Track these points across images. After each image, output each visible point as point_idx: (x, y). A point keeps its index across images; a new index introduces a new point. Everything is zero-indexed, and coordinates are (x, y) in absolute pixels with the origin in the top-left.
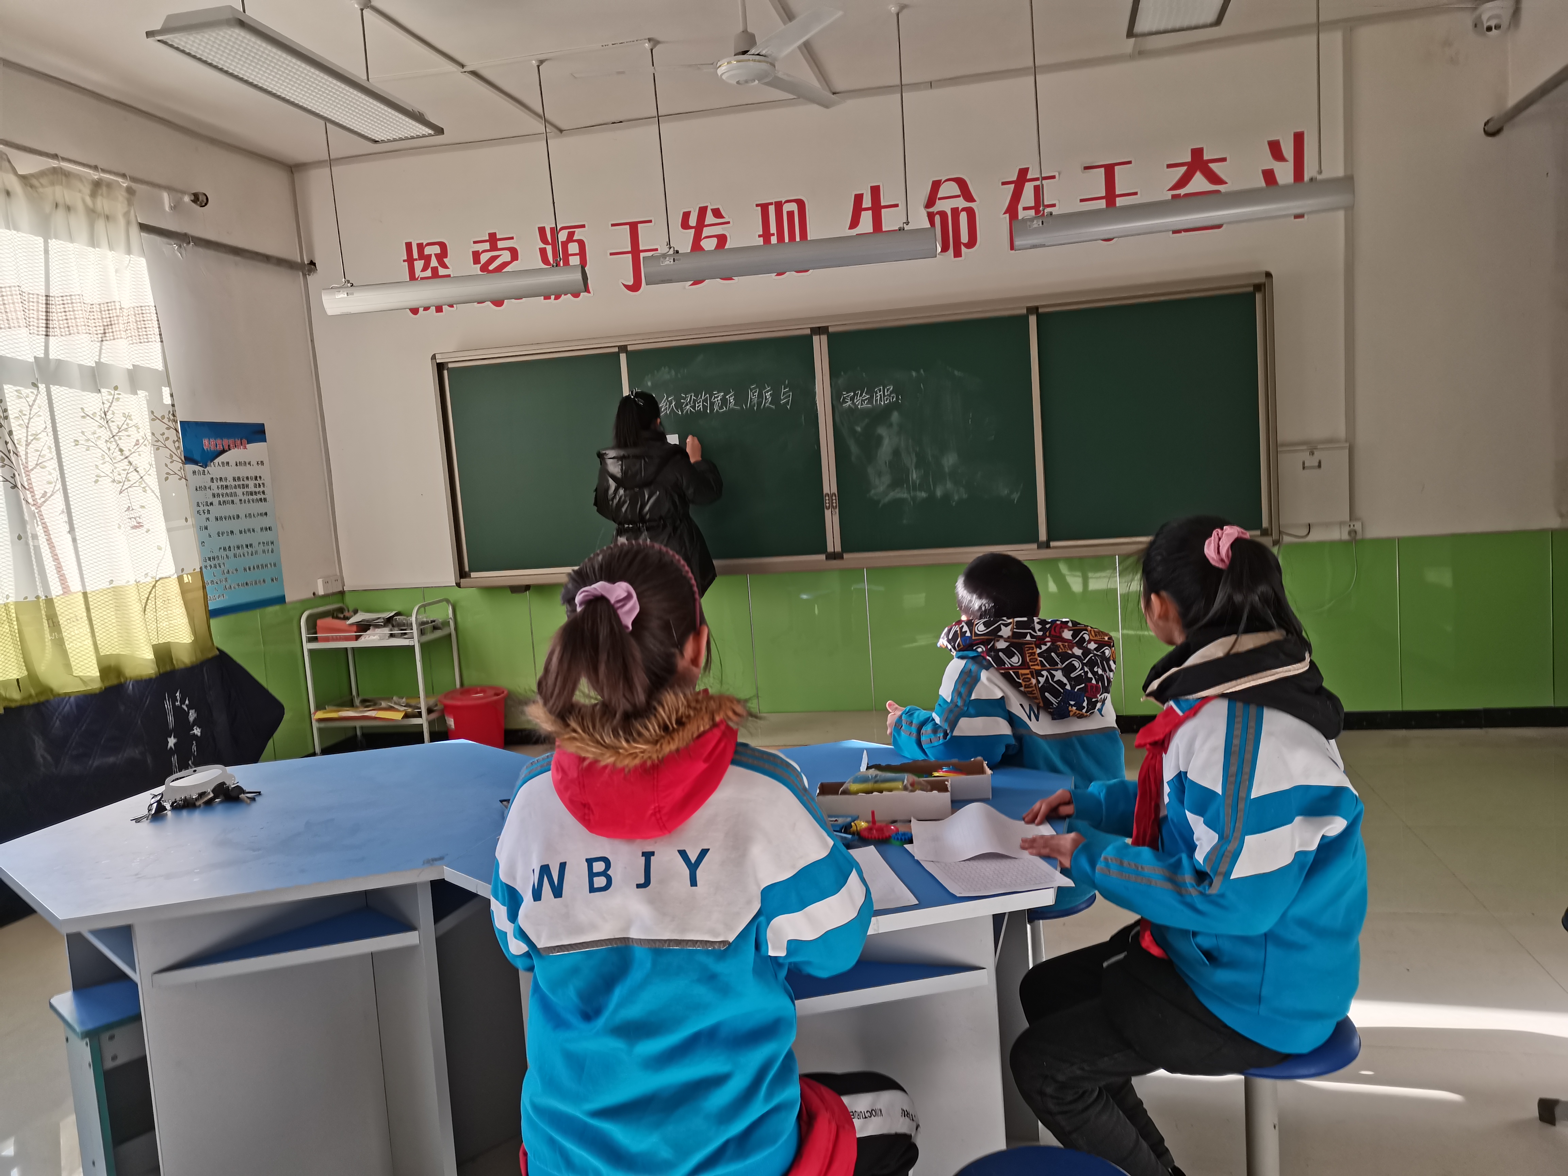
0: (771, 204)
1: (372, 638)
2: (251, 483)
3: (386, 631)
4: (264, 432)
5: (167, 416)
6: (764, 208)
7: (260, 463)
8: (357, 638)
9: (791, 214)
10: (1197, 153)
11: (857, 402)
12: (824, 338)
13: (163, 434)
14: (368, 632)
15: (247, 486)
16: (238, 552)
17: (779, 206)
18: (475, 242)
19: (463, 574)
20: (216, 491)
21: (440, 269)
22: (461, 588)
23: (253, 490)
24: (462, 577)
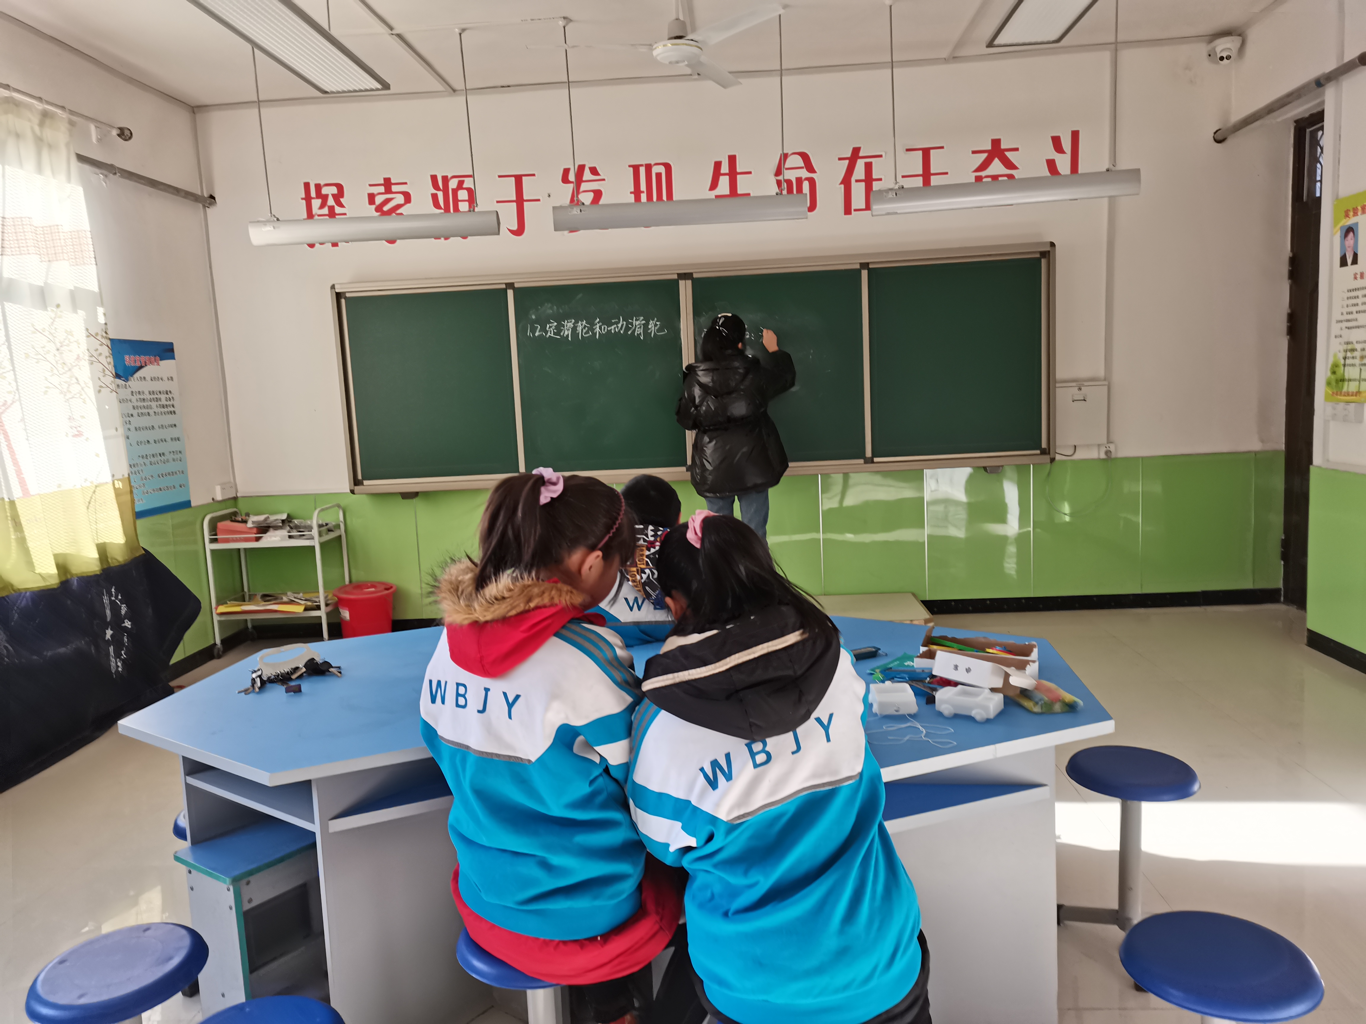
0: (642, 165)
2: (163, 397)
3: (284, 533)
4: (172, 350)
5: (100, 333)
6: (636, 168)
7: (170, 378)
9: (659, 175)
10: (996, 143)
12: (689, 283)
13: (96, 350)
15: (160, 399)
16: (153, 460)
17: (649, 168)
18: (370, 185)
19: (357, 482)
20: (136, 404)
21: (336, 207)
22: (354, 494)
23: (165, 403)
24: (355, 484)
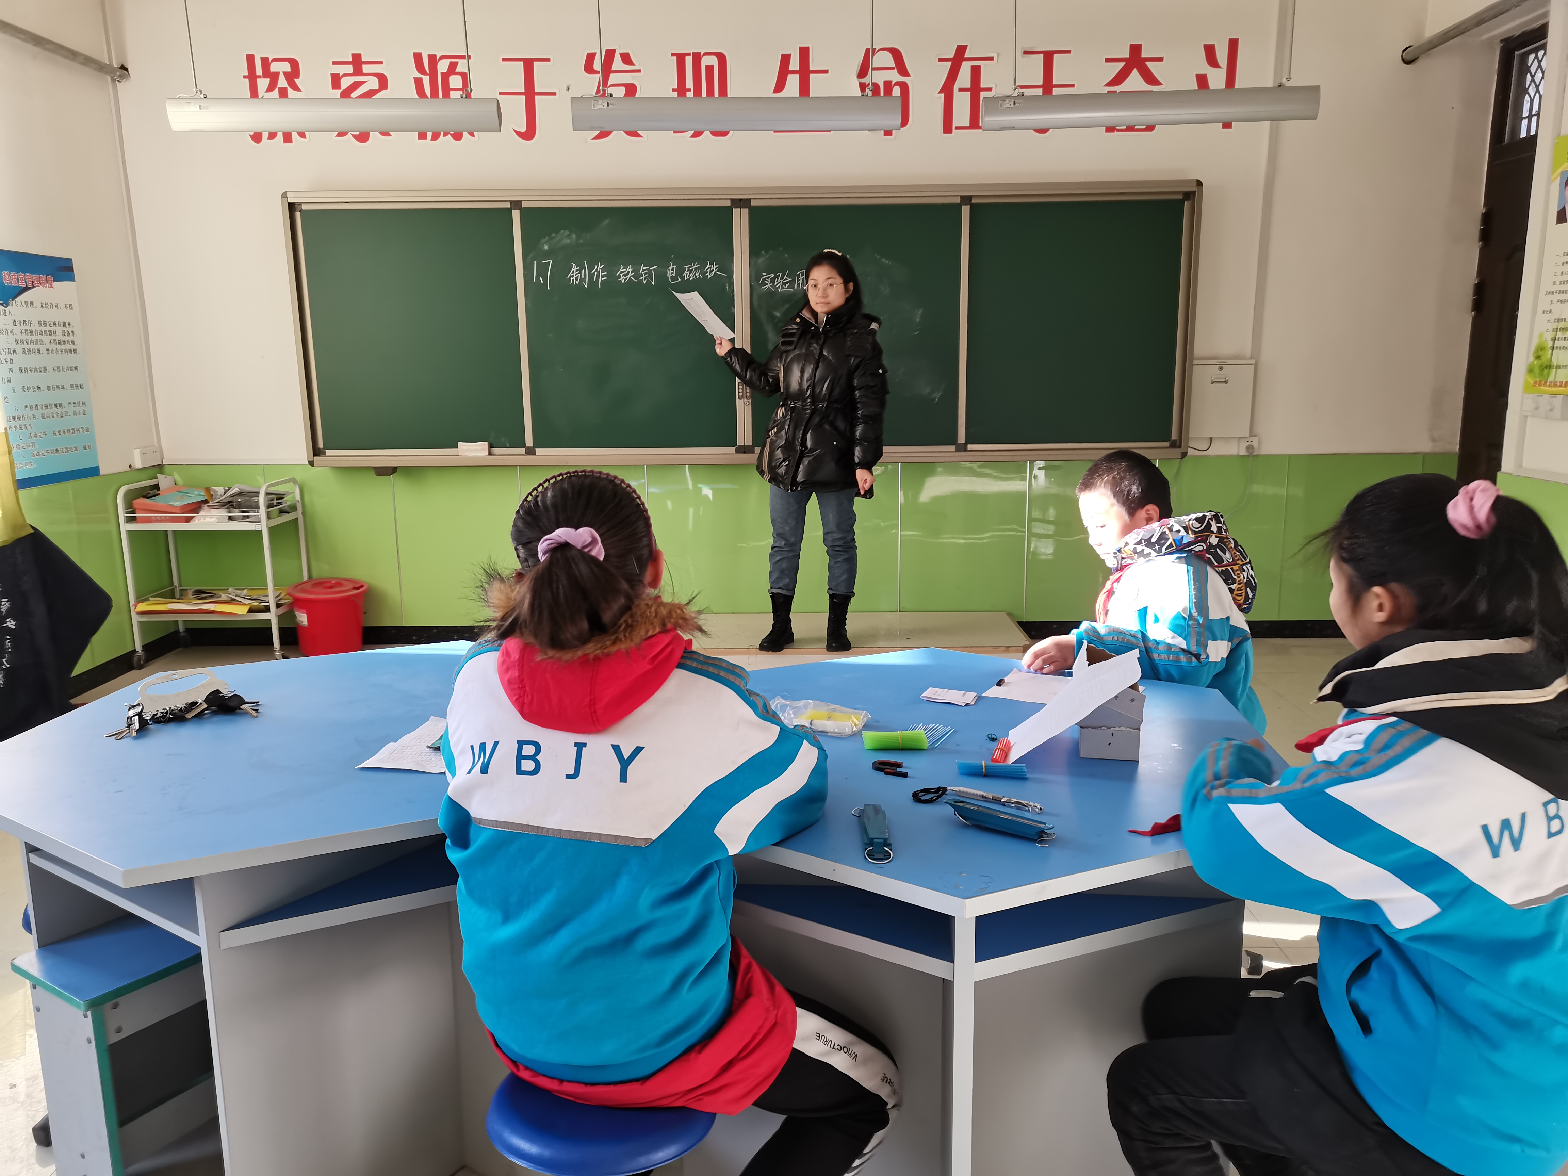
0: (689, 54)
2: (59, 330)
4: (71, 269)
6: (681, 58)
7: (68, 306)
8: (188, 520)
9: (710, 68)
10: (1136, 49)
11: (777, 285)
12: (746, 211)
15: (55, 333)
16: (45, 411)
17: (697, 58)
18: (334, 63)
19: (317, 452)
20: (19, 337)
21: (289, 90)
22: (314, 466)
23: (62, 338)
24: (315, 454)
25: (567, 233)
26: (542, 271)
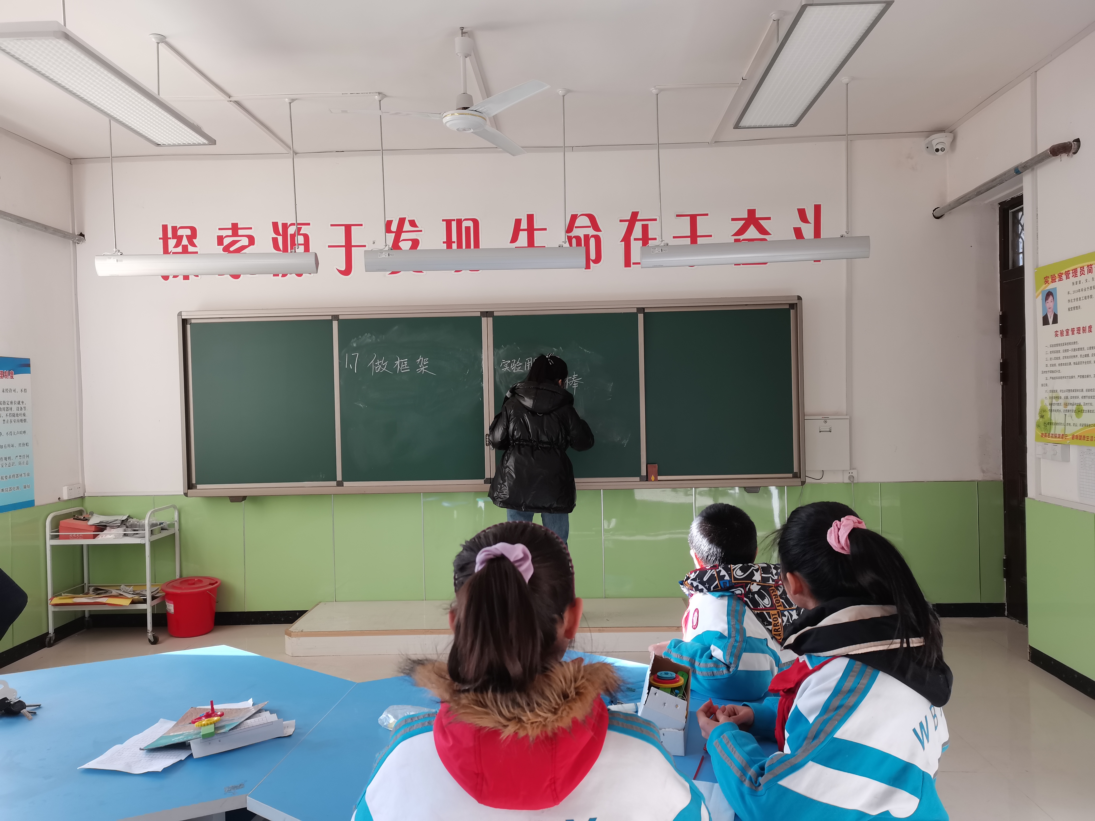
0: (454, 220)
1: (108, 536)
2: (14, 407)
3: (120, 531)
4: (29, 365)
6: (448, 222)
8: (95, 537)
9: (468, 229)
10: (752, 212)
11: (512, 368)
12: (490, 319)
14: (105, 532)
15: (11, 409)
17: (459, 222)
18: (220, 229)
19: (190, 486)
22: (187, 497)
23: (16, 412)
24: (189, 488)
25: (369, 335)
26: (352, 360)
